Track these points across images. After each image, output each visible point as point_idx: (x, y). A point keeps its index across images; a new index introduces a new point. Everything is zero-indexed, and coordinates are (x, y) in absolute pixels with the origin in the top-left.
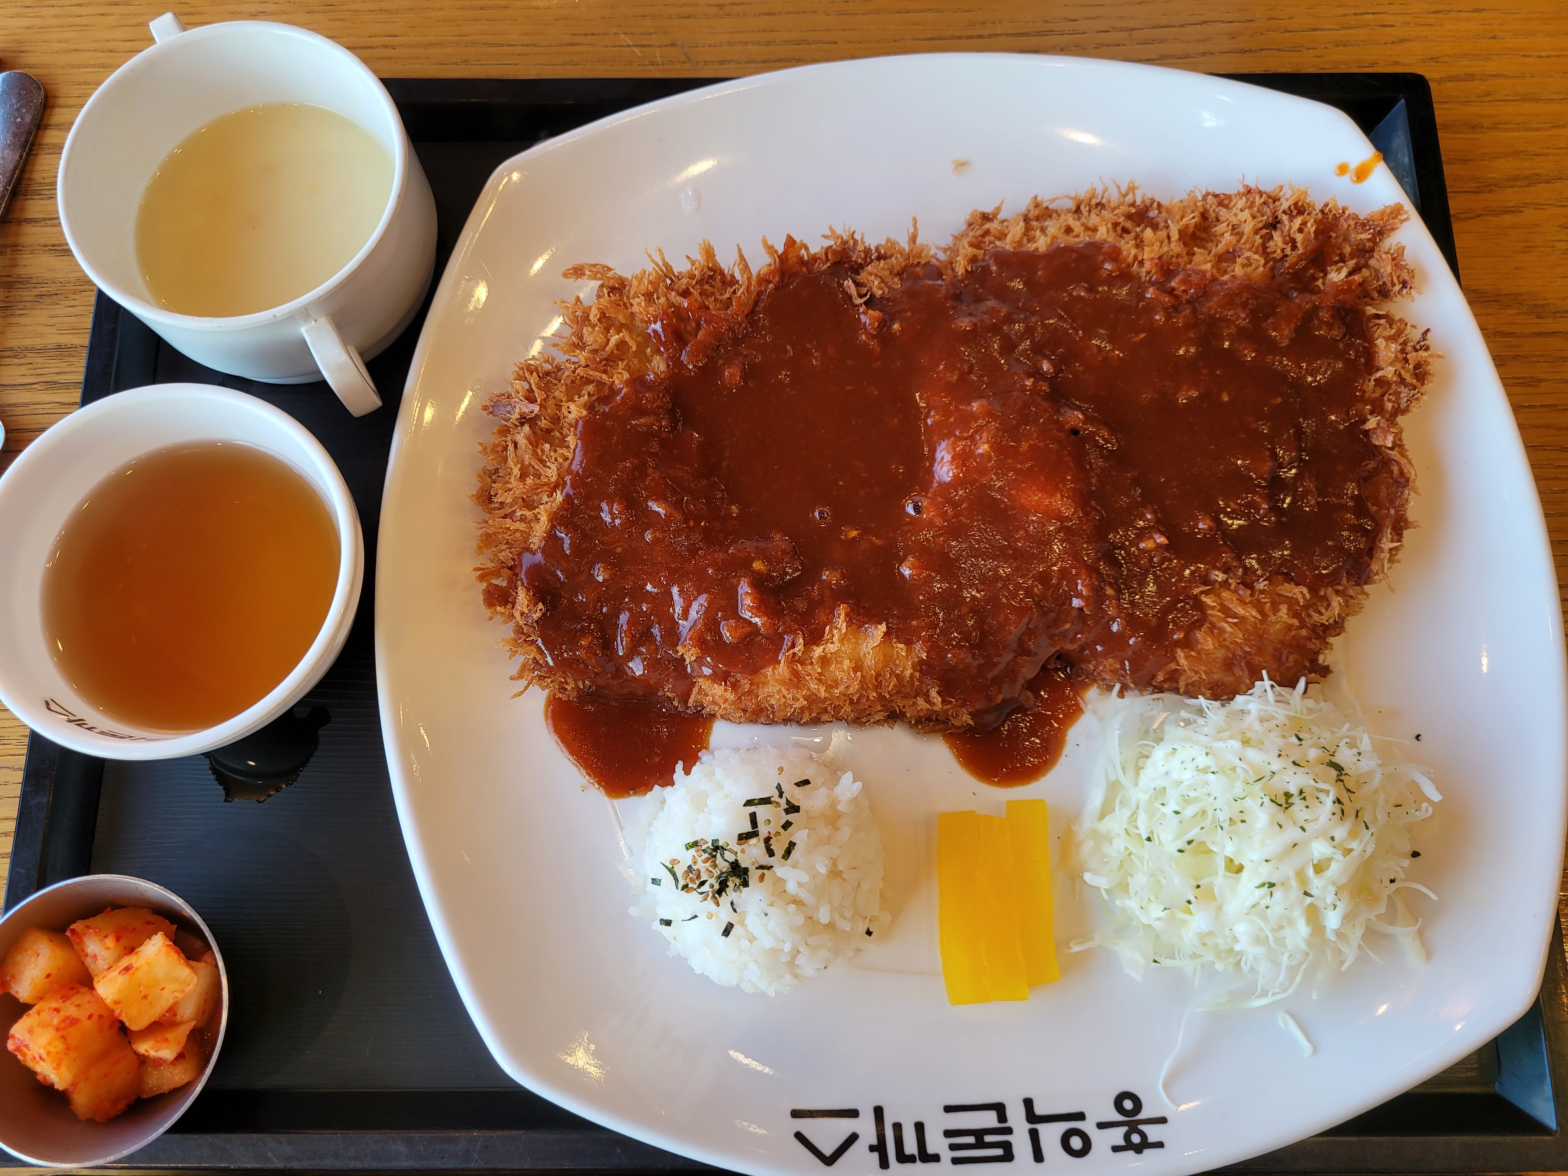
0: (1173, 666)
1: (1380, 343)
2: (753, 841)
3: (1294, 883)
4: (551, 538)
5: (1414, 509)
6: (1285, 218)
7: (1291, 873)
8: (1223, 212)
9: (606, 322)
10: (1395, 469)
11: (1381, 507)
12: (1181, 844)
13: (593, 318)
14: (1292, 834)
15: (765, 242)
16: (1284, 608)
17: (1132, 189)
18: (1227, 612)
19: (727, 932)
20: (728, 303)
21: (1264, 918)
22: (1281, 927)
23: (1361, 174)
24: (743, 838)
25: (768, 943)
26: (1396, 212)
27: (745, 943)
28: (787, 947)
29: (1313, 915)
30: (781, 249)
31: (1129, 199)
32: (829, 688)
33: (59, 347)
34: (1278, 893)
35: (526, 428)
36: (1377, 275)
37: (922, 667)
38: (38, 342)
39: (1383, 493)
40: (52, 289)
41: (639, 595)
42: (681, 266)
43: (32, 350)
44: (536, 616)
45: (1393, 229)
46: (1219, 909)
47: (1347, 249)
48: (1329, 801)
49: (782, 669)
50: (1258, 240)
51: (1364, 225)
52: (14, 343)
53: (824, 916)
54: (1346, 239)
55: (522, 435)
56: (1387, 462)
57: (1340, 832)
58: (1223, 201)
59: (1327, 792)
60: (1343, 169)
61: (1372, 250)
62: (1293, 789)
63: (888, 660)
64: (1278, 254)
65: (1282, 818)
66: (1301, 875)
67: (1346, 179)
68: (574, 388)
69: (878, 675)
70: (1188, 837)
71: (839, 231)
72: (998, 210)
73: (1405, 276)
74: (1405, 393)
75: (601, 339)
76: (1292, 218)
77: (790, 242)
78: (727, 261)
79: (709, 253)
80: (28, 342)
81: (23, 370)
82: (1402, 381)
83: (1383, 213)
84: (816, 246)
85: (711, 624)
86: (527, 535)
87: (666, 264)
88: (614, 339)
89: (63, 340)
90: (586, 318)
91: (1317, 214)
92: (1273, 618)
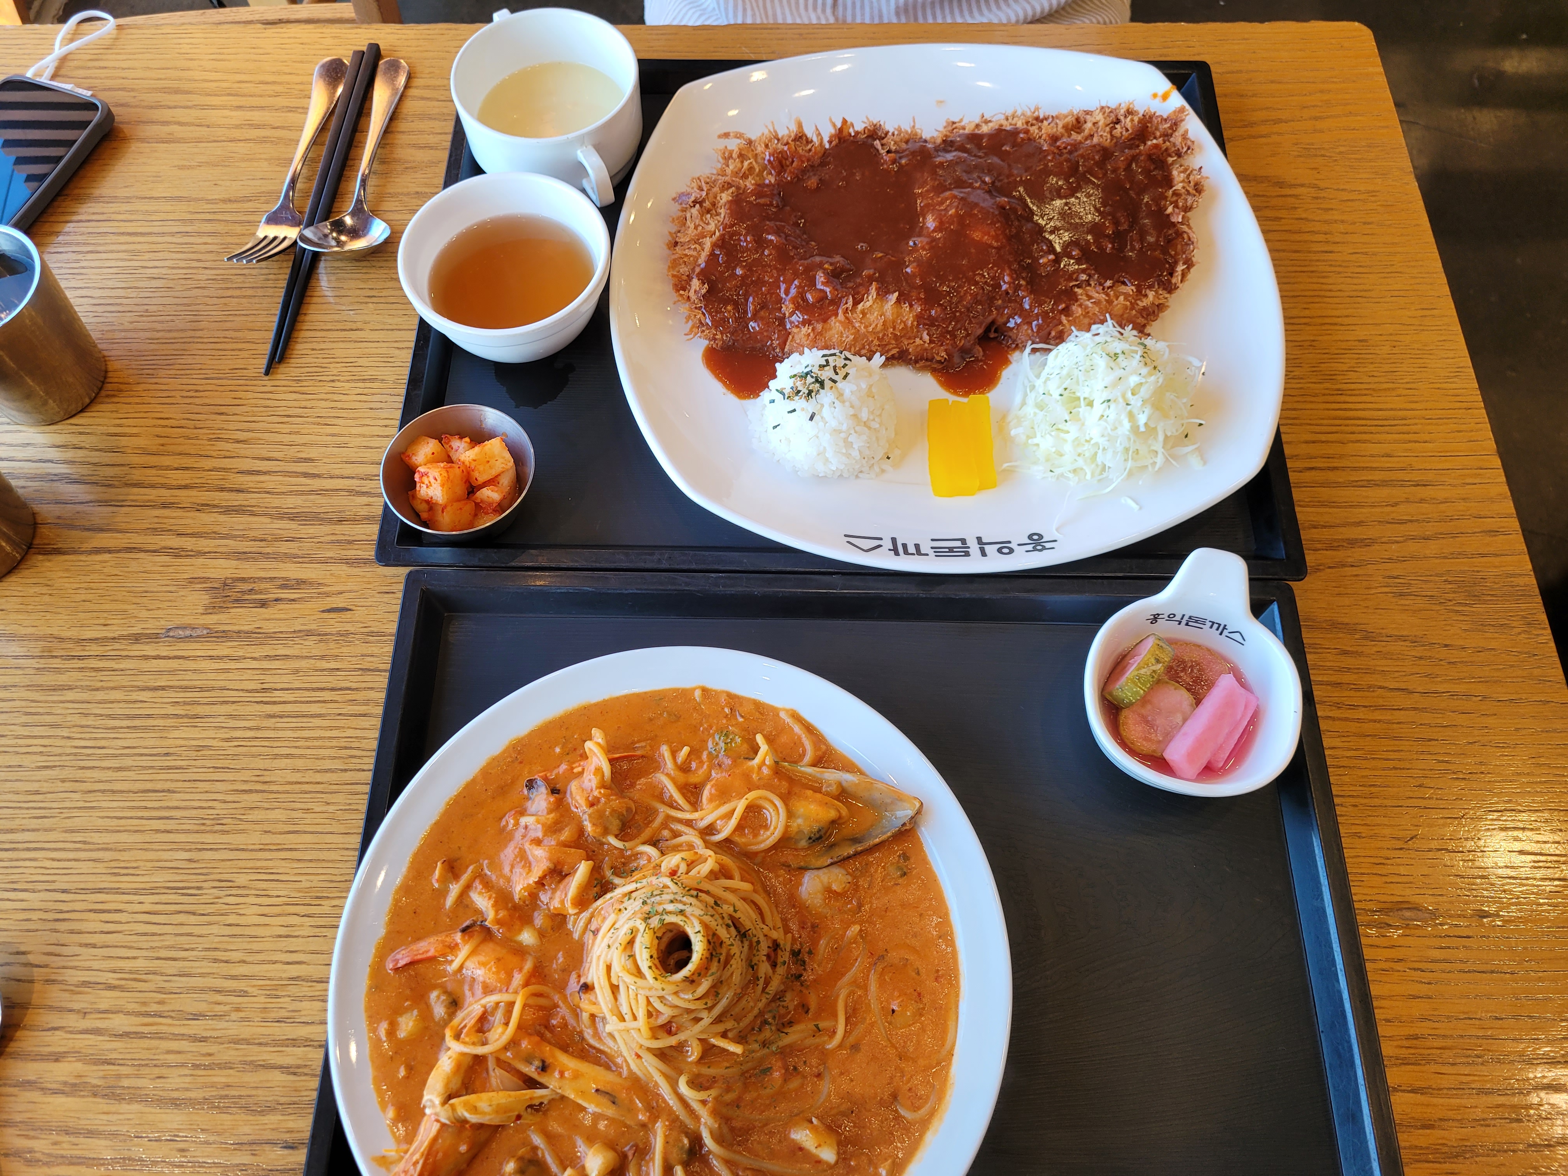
0: (1061, 328)
1: (1175, 173)
2: (827, 368)
3: (1121, 400)
4: (712, 256)
5: (1197, 256)
6: (1122, 118)
7: (1119, 394)
8: (1088, 117)
9: (742, 156)
10: (1185, 236)
11: (1176, 254)
12: (1061, 391)
13: (735, 155)
14: (1119, 372)
15: (831, 120)
16: (1122, 298)
17: (1037, 109)
18: (1090, 297)
19: (811, 418)
20: (810, 150)
21: (1106, 421)
22: (1116, 428)
23: (1165, 97)
24: (822, 367)
25: (833, 424)
26: (1182, 110)
27: (821, 424)
28: (844, 427)
29: (1131, 416)
30: (839, 125)
31: (1036, 114)
32: (866, 327)
33: (417, 193)
34: (1113, 405)
35: (698, 206)
36: (1174, 145)
37: (919, 317)
38: (405, 190)
39: (1179, 247)
40: (413, 165)
41: (760, 282)
42: (782, 132)
43: (402, 194)
44: (704, 291)
45: (1182, 120)
46: (1083, 424)
47: (1158, 134)
48: (1138, 357)
49: (841, 316)
50: (1108, 129)
51: (1166, 120)
52: (391, 191)
53: (864, 415)
54: (1157, 129)
55: (695, 211)
56: (1179, 234)
57: (1145, 371)
58: (1087, 113)
59: (1136, 352)
60: (1155, 96)
61: (1171, 135)
62: (1118, 351)
63: (899, 315)
64: (1119, 135)
65: (1113, 364)
66: (1124, 396)
67: (1158, 100)
68: (727, 186)
69: (894, 322)
70: (1065, 386)
71: (871, 119)
72: (961, 121)
73: (1189, 143)
74: (1190, 200)
75: (739, 165)
76: (1126, 117)
77: (845, 121)
78: (810, 133)
79: (800, 125)
80: (400, 191)
81: (397, 204)
82: (1188, 193)
83: (1175, 112)
84: (859, 127)
85: (802, 295)
86: (696, 259)
87: (776, 132)
88: (746, 164)
89: (419, 190)
90: (731, 157)
91: (1140, 115)
92: (1116, 302)
